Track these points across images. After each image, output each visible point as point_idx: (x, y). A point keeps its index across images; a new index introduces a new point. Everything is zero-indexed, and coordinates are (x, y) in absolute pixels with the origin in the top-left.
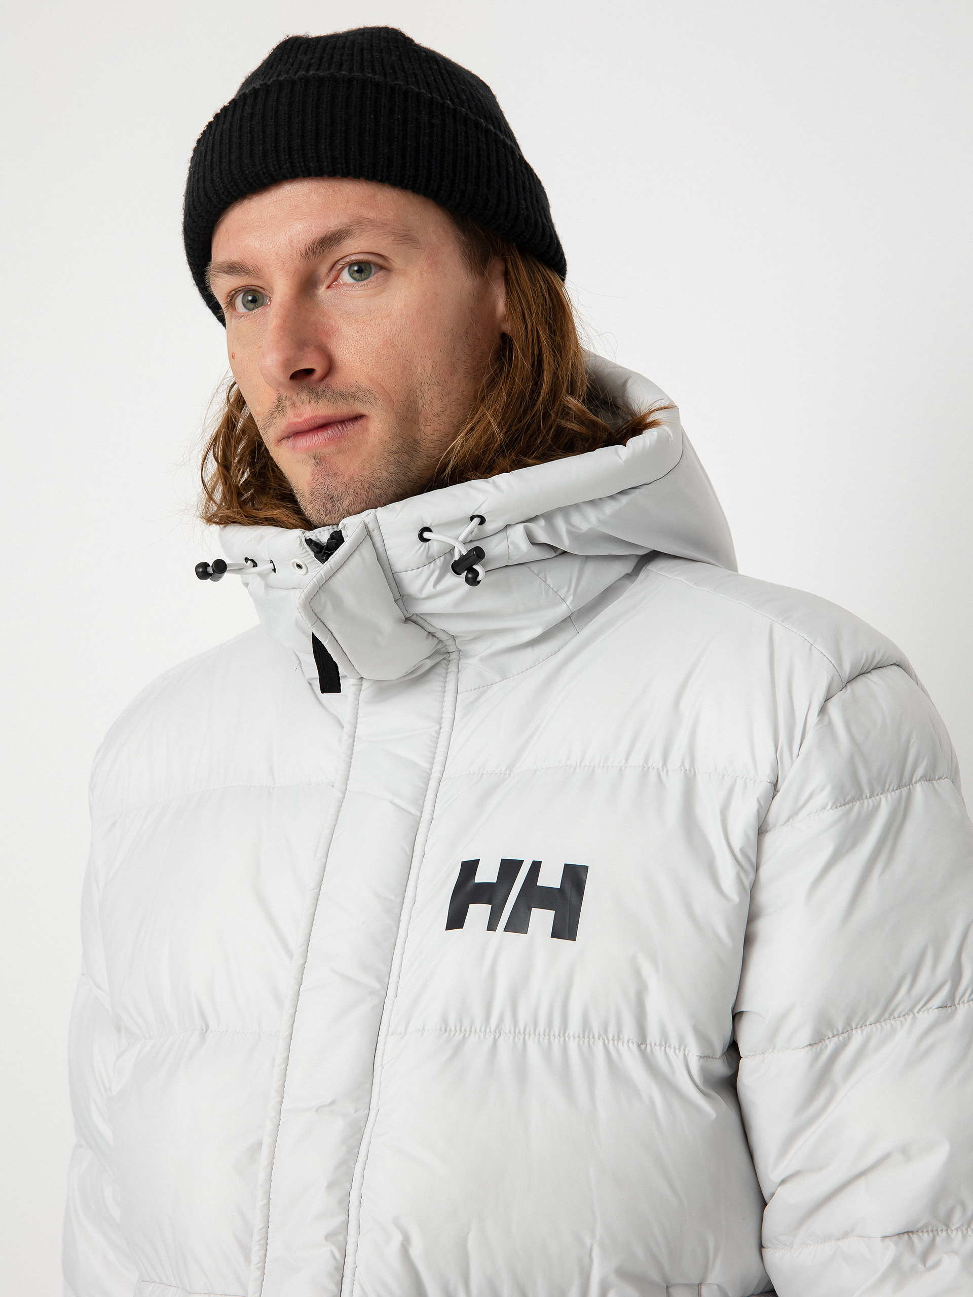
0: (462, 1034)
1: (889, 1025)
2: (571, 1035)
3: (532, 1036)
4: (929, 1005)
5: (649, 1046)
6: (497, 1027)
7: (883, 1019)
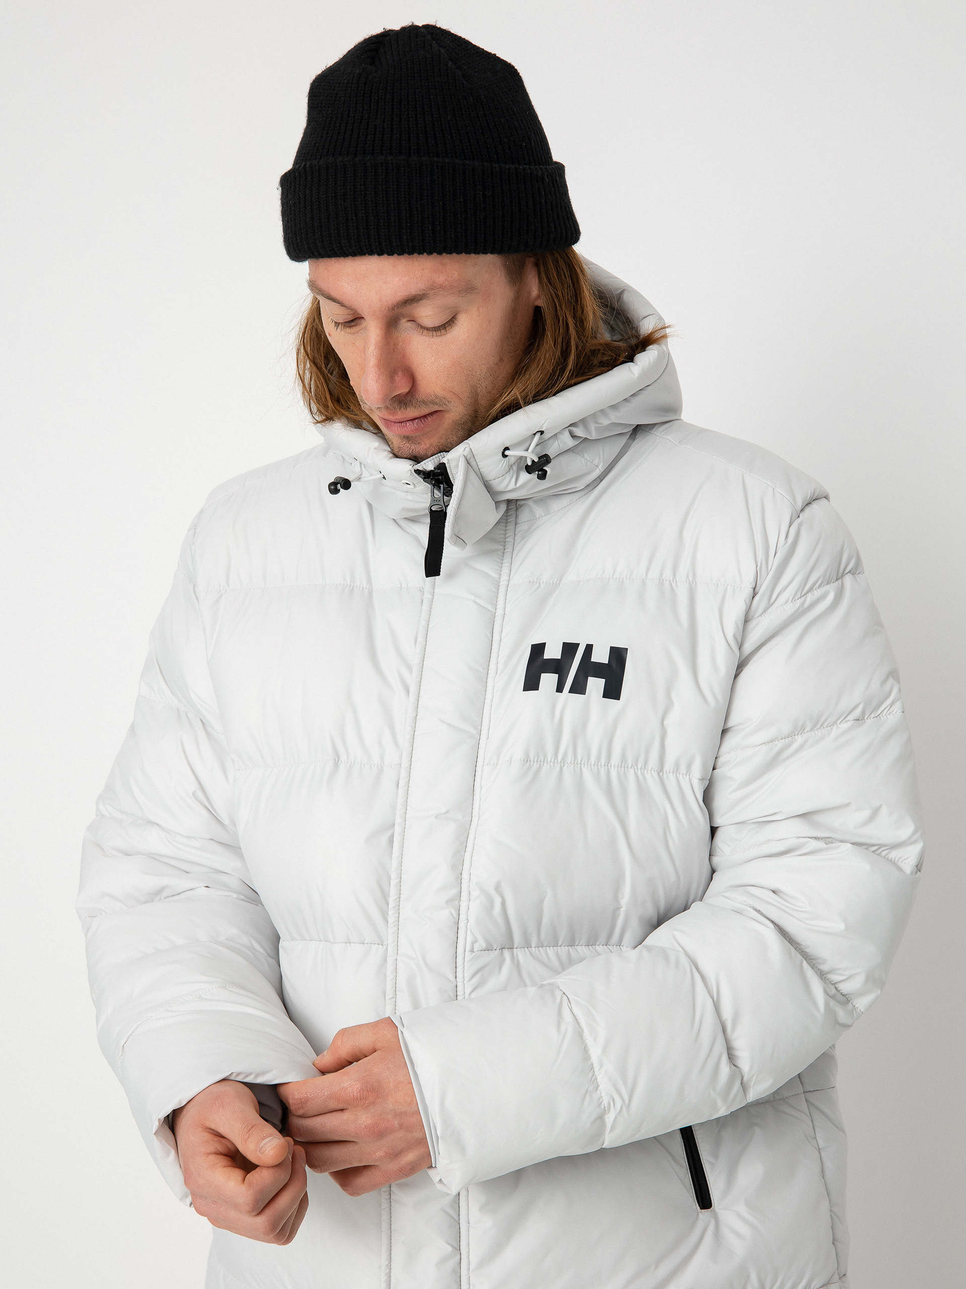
0: (539, 764)
1: (820, 733)
2: (613, 765)
3: (586, 766)
4: (848, 718)
5: (665, 774)
6: (563, 758)
7: (816, 728)
